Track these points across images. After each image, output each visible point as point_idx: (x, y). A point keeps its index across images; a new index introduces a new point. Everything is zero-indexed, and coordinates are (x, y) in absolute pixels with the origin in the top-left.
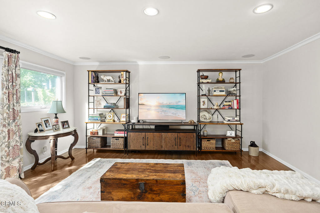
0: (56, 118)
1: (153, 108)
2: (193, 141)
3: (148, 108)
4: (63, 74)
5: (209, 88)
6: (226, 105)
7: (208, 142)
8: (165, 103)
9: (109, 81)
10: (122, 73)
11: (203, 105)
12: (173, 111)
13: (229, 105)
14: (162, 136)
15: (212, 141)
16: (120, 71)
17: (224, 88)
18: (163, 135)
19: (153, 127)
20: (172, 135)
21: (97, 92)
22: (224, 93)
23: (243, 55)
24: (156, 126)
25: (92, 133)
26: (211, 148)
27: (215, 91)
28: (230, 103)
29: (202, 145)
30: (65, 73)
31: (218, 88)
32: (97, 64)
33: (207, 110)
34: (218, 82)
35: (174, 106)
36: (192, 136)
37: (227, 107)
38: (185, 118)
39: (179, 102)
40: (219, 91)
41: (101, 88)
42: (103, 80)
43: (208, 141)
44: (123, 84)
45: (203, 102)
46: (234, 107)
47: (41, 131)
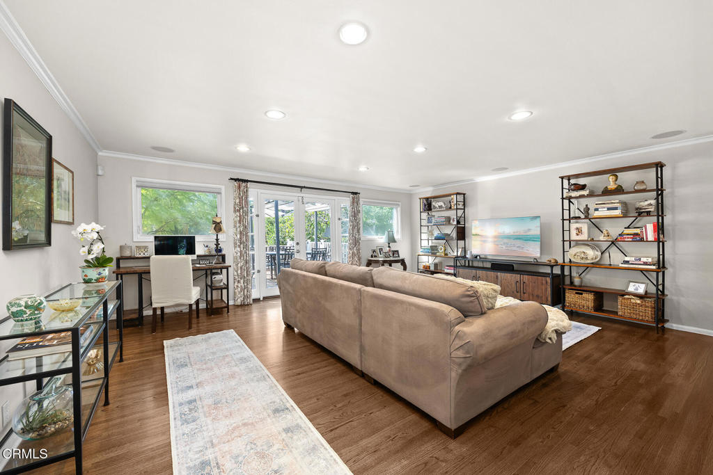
0: (389, 247)
1: (491, 240)
2: (546, 289)
3: (483, 239)
4: (399, 205)
5: (587, 205)
6: (628, 235)
7: (577, 296)
8: (508, 232)
9: (440, 207)
10: (452, 196)
11: (578, 235)
12: (518, 243)
13: (636, 234)
14: (497, 277)
15: (585, 295)
16: (450, 195)
17: (618, 203)
18: (499, 276)
19: (489, 265)
20: (512, 276)
21: (429, 221)
22: (618, 213)
23: (656, 134)
24: (492, 264)
25: (424, 267)
26: (584, 306)
27: (596, 210)
28: (638, 231)
29: (566, 299)
30: (400, 203)
31: (604, 204)
32: (431, 189)
33: (588, 243)
34: (607, 192)
35: (521, 237)
36: (544, 282)
37: (628, 238)
38: (539, 255)
39: (529, 230)
40: (606, 209)
41: (434, 216)
42: (435, 207)
43: (577, 293)
44: (454, 209)
45: (577, 229)
46: (647, 238)
47: (375, 256)
